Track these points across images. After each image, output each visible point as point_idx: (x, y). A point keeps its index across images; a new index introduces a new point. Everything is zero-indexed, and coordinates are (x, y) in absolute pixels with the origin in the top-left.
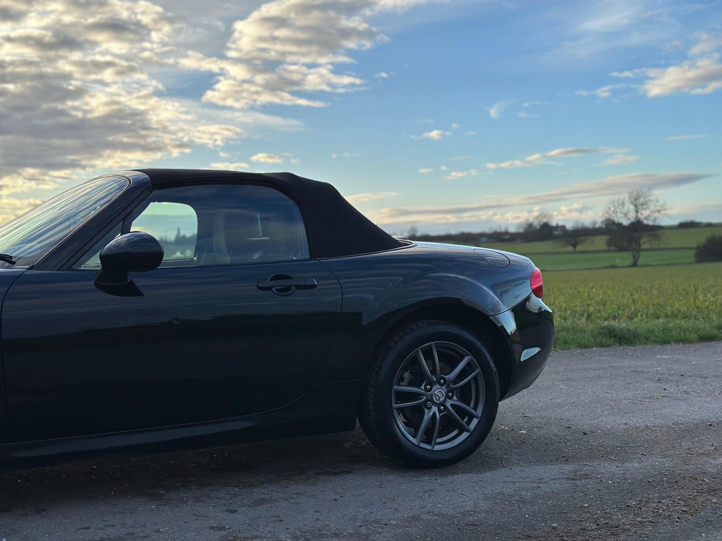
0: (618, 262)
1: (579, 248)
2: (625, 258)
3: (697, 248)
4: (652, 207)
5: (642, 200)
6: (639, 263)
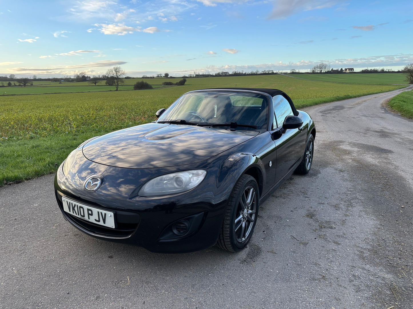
0: (112, 89)
1: (97, 84)
2: (114, 88)
3: (134, 85)
4: (121, 72)
5: (118, 70)
6: (118, 90)
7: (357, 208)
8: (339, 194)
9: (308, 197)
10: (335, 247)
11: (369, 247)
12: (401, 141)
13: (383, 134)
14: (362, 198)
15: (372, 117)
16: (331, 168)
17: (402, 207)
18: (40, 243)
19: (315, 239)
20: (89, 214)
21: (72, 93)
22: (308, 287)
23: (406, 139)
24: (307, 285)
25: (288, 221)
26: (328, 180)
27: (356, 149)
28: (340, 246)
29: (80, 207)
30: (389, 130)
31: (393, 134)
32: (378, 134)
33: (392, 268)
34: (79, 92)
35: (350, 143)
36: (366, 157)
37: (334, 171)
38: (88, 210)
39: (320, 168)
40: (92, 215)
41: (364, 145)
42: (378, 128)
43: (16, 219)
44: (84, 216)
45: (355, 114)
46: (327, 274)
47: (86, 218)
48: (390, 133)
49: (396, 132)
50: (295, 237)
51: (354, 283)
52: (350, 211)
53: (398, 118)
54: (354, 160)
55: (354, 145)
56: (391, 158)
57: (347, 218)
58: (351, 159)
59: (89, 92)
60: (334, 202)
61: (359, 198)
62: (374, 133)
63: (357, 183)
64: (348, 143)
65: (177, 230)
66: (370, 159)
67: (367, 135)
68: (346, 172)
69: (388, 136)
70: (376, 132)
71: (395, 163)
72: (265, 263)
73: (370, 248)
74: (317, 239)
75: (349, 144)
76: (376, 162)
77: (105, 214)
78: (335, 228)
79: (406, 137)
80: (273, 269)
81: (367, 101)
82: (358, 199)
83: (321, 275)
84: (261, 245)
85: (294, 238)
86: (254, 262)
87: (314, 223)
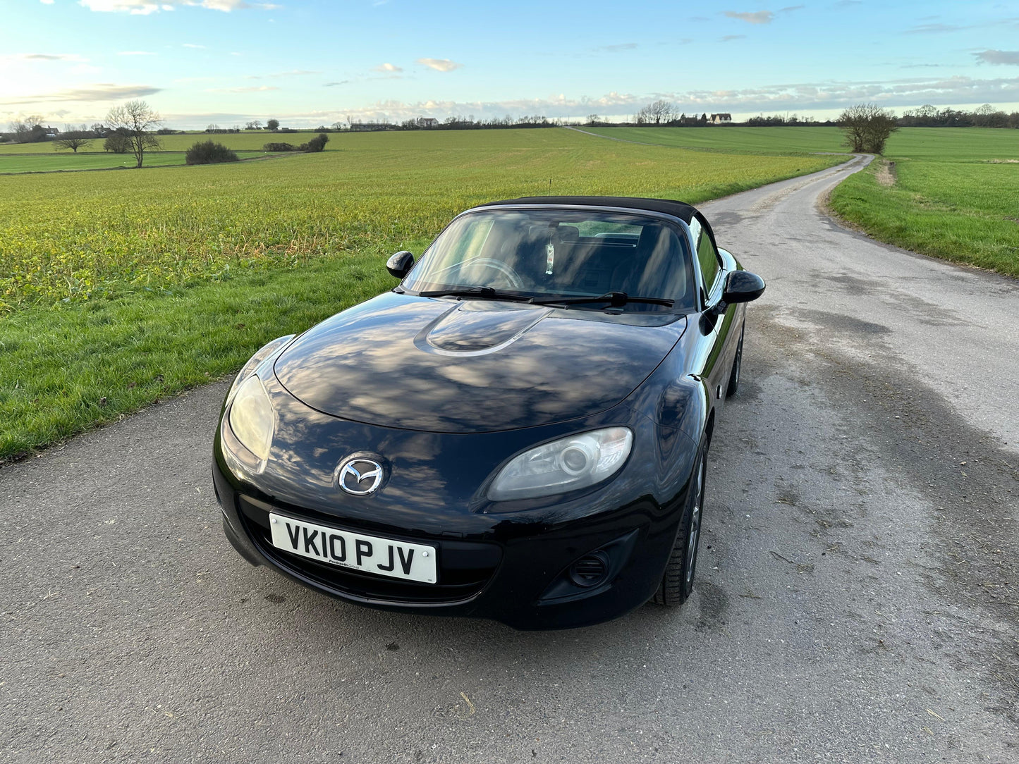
1: (79, 150)
3: (187, 152)
4: (148, 117)
5: (138, 111)
6: (143, 165)
7: (876, 474)
8: (824, 440)
9: (762, 454)
10: (871, 571)
11: (937, 564)
12: (892, 300)
13: (854, 286)
14: (875, 448)
15: (810, 242)
16: (778, 376)
17: (963, 463)
18: (186, 628)
19: (824, 554)
20: (360, 554)
21: (9, 174)
22: (860, 671)
23: (901, 295)
24: (858, 667)
25: (748, 516)
26: (785, 408)
27: (810, 326)
28: (881, 568)
29: (333, 537)
30: (859, 273)
31: (872, 284)
32: (843, 287)
33: (1001, 607)
34: (30, 173)
35: (792, 312)
36: (840, 344)
37: (789, 384)
38: (359, 543)
39: (755, 378)
40: (370, 554)
41: (822, 314)
42: (836, 271)
43: (78, 567)
44: (343, 558)
45: (774, 234)
46: (883, 636)
47: (351, 562)
48: (864, 283)
49: (875, 279)
50: (780, 554)
51: (943, 649)
52: (864, 481)
53: (866, 243)
54: (818, 353)
55: (804, 315)
56: (891, 346)
57: (865, 498)
58: (811, 351)
59: (61, 171)
60: (825, 462)
61: (869, 449)
62: (833, 283)
63: (849, 411)
64: (787, 312)
65: (580, 575)
66: (849, 348)
67: (819, 290)
68: (814, 385)
69: (863, 289)
70: (835, 279)
71: (903, 357)
72: (747, 624)
73: (941, 565)
74: (827, 556)
75: (791, 314)
76: (867, 358)
77: (411, 552)
78: (851, 525)
79: (899, 290)
80: (771, 636)
81: (783, 199)
82: (867, 450)
83: (874, 640)
84: (720, 581)
85: (780, 556)
86: (723, 623)
87: (803, 517)
